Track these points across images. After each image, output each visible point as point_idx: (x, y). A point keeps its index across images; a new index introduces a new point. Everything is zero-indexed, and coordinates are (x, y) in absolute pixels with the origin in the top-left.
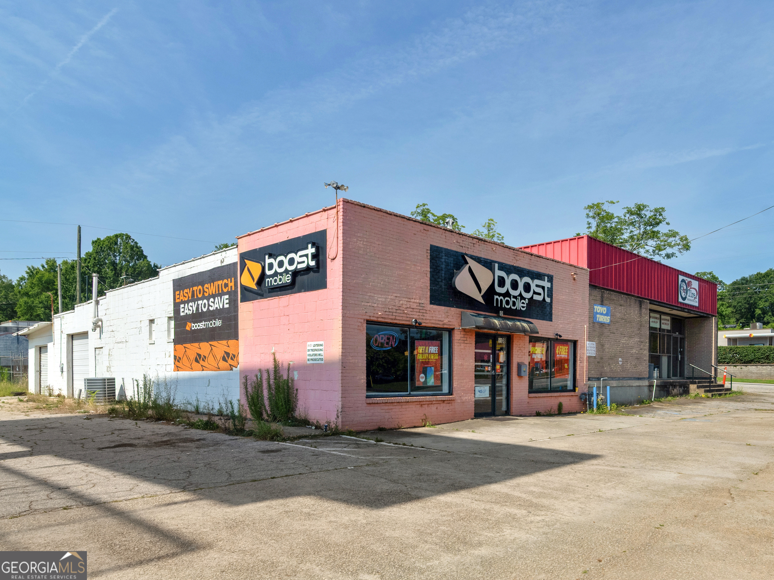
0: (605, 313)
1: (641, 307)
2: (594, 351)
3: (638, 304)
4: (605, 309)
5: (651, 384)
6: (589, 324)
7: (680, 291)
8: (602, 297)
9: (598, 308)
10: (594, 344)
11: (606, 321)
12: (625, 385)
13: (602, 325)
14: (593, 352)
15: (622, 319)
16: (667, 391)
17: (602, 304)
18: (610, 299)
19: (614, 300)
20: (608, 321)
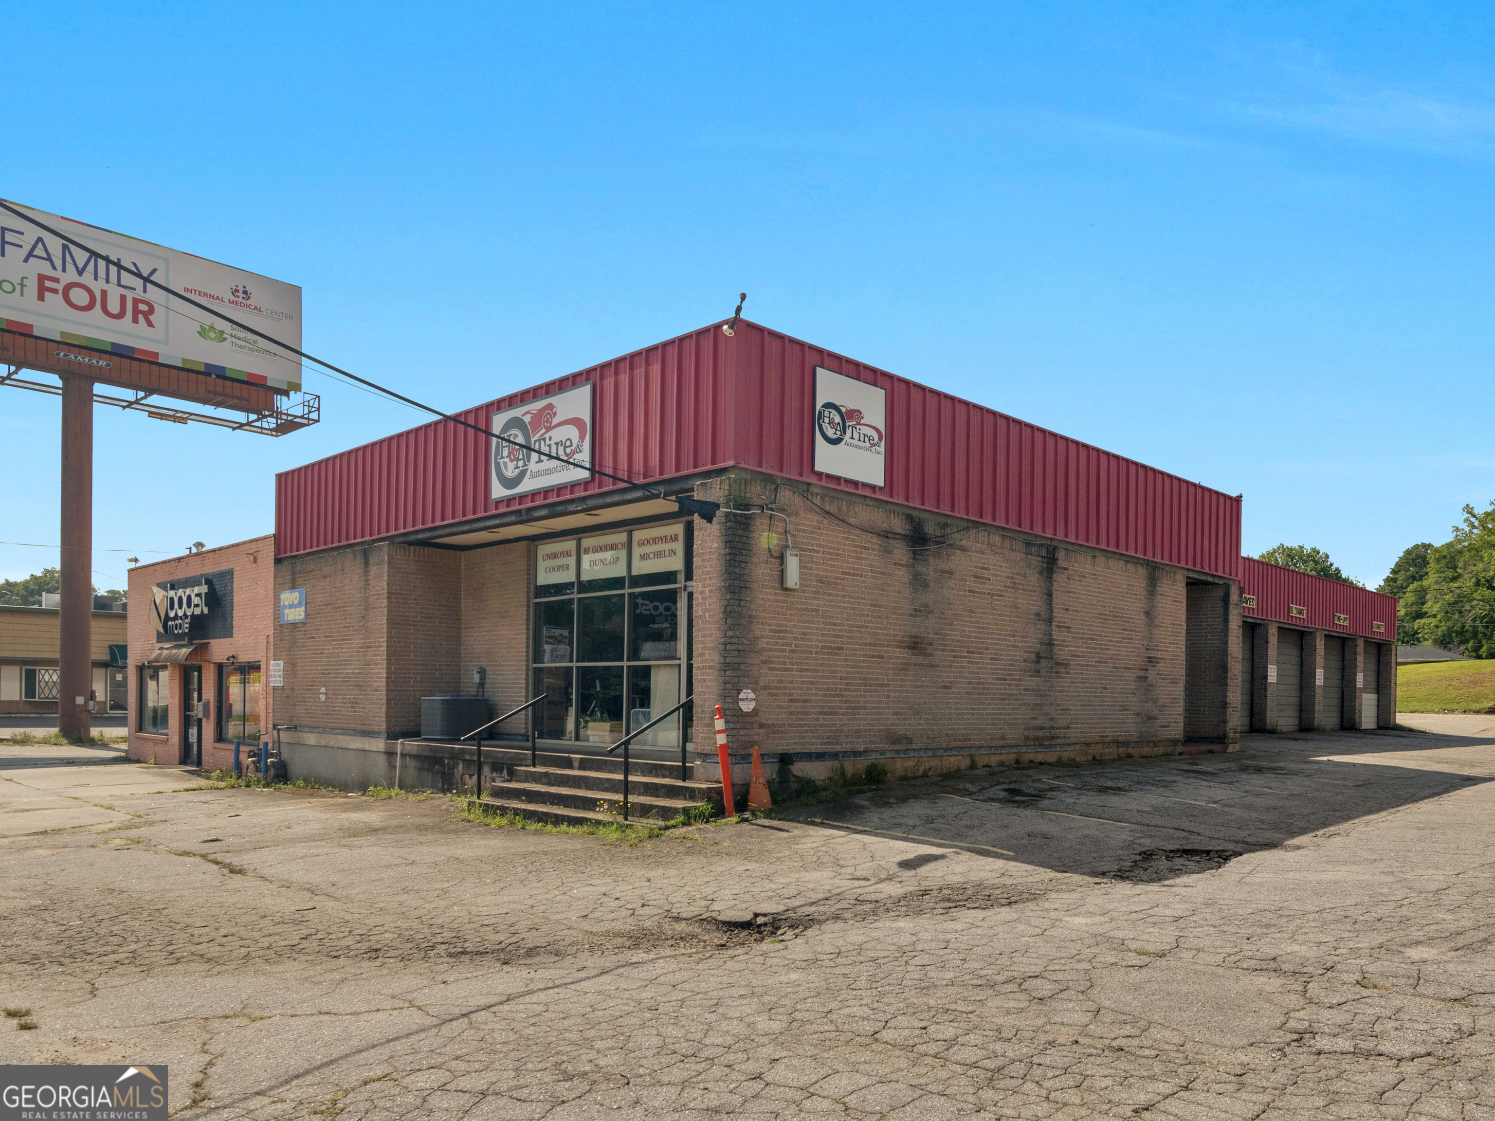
0: (296, 602)
1: (366, 564)
2: (279, 676)
3: (360, 560)
4: (296, 594)
5: (392, 750)
6: (275, 629)
7: (498, 466)
8: (293, 573)
9: (289, 597)
10: (279, 665)
11: (297, 618)
12: (331, 743)
13: (294, 625)
14: (278, 679)
15: (326, 605)
16: (443, 774)
17: (293, 588)
18: (307, 572)
19: (312, 571)
20: (303, 617)
